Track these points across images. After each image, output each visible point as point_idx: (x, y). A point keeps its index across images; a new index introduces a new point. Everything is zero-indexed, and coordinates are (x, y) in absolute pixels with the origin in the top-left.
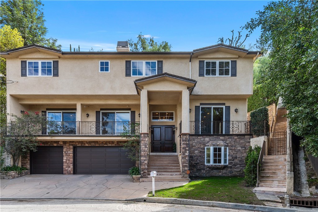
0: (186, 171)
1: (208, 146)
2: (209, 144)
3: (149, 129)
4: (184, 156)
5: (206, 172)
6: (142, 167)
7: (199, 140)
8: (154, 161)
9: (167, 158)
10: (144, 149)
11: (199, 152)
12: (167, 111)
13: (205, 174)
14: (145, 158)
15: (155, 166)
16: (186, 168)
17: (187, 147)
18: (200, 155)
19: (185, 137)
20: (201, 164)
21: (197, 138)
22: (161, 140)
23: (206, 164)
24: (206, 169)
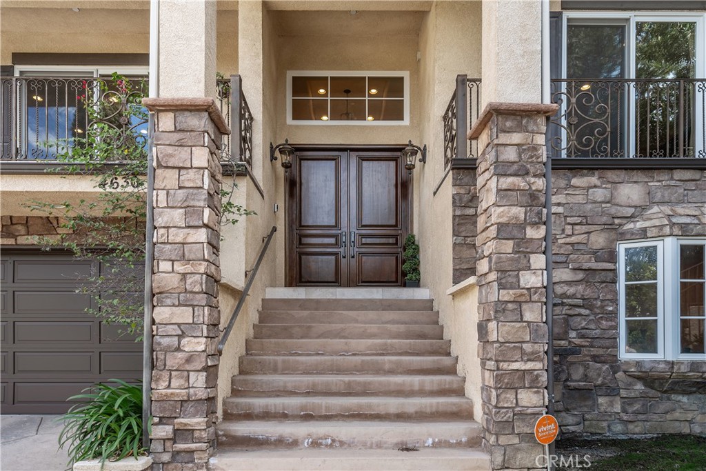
0: (522, 415)
1: (643, 234)
2: (647, 224)
3: (273, 158)
4: (507, 295)
5: (624, 411)
6: (161, 388)
7: (580, 199)
8: (291, 337)
9: (372, 315)
10: (177, 236)
11: (580, 276)
12: (369, 69)
13: (622, 421)
14: (184, 315)
15: (289, 370)
16: (530, 399)
17: (535, 224)
18: (588, 293)
19: (516, 138)
20: (595, 358)
21: (563, 183)
22: (337, 225)
23: (625, 354)
24: (628, 387)
